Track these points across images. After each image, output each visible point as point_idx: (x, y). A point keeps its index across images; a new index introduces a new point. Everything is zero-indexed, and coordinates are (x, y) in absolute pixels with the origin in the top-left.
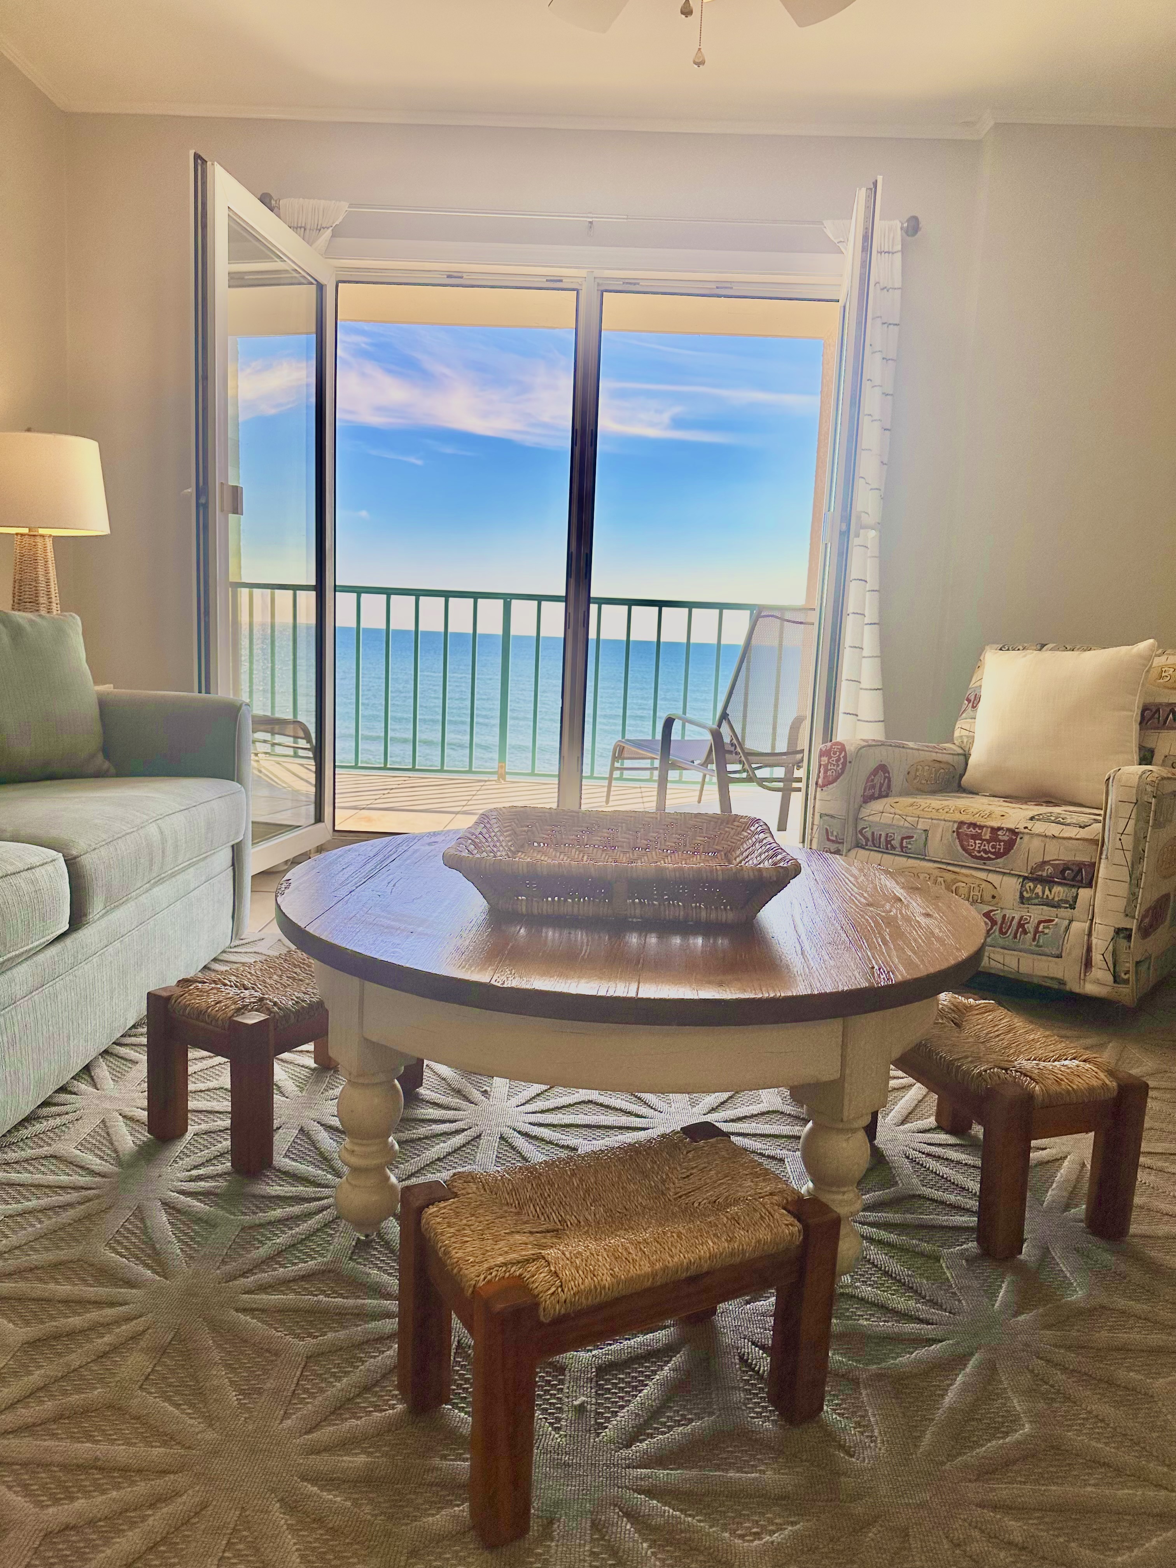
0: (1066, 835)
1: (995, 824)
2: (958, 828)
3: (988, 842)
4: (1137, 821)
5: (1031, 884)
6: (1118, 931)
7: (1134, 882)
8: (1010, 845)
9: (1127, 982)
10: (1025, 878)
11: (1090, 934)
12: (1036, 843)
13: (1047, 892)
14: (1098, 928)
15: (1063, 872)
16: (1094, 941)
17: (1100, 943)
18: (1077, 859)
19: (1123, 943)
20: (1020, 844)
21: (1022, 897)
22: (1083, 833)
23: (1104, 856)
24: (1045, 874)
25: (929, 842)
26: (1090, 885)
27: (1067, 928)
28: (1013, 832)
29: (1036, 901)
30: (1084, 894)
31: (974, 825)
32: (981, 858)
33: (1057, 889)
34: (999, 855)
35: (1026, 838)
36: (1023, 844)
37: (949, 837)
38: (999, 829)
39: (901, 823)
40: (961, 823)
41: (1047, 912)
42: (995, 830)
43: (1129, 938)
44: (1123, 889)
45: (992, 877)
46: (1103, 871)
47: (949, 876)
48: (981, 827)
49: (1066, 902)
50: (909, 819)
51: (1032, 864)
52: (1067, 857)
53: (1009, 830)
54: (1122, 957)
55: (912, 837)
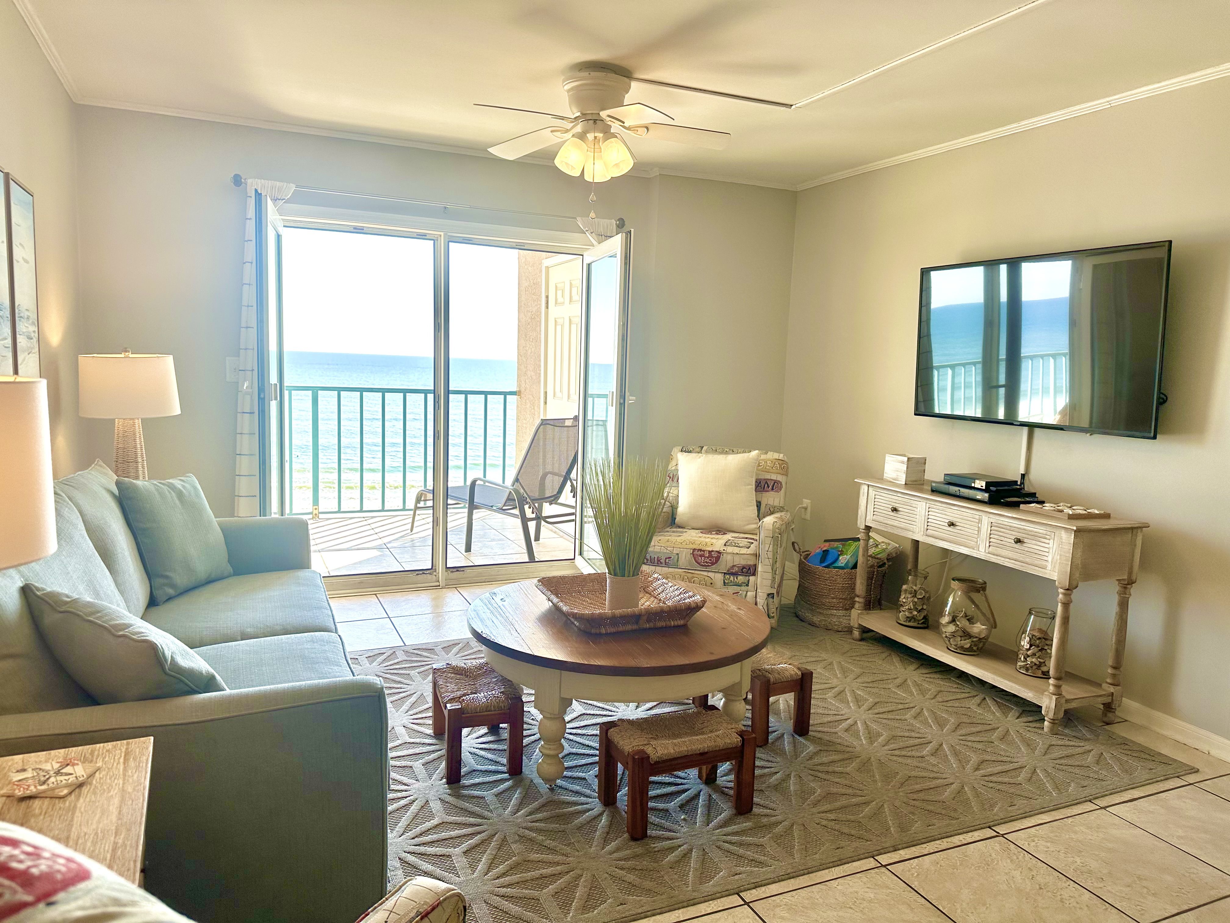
0: (742, 553)
1: (710, 549)
2: (693, 552)
3: (708, 558)
4: (774, 545)
5: (728, 576)
6: (769, 595)
7: (774, 572)
8: (718, 558)
9: (773, 617)
10: (725, 573)
11: (756, 597)
12: (729, 557)
13: (736, 579)
14: (760, 594)
15: (742, 570)
16: (758, 600)
17: (761, 600)
18: (748, 563)
19: (771, 600)
20: (722, 558)
21: (724, 582)
22: (749, 551)
23: (760, 562)
24: (734, 571)
25: (679, 559)
26: (754, 574)
27: (746, 596)
28: (719, 552)
29: (731, 584)
30: (752, 578)
31: (701, 550)
32: (705, 566)
33: (740, 578)
34: (713, 564)
35: (725, 555)
36: (723, 558)
37: (689, 556)
38: (712, 551)
39: (665, 551)
40: (694, 550)
41: (736, 589)
42: (710, 552)
43: (773, 597)
44: (769, 576)
45: (710, 574)
46: (760, 568)
47: (690, 575)
48: (704, 551)
49: (745, 583)
50: (668, 548)
51: (728, 567)
52: (743, 562)
53: (716, 551)
54: (771, 606)
55: (671, 558)
